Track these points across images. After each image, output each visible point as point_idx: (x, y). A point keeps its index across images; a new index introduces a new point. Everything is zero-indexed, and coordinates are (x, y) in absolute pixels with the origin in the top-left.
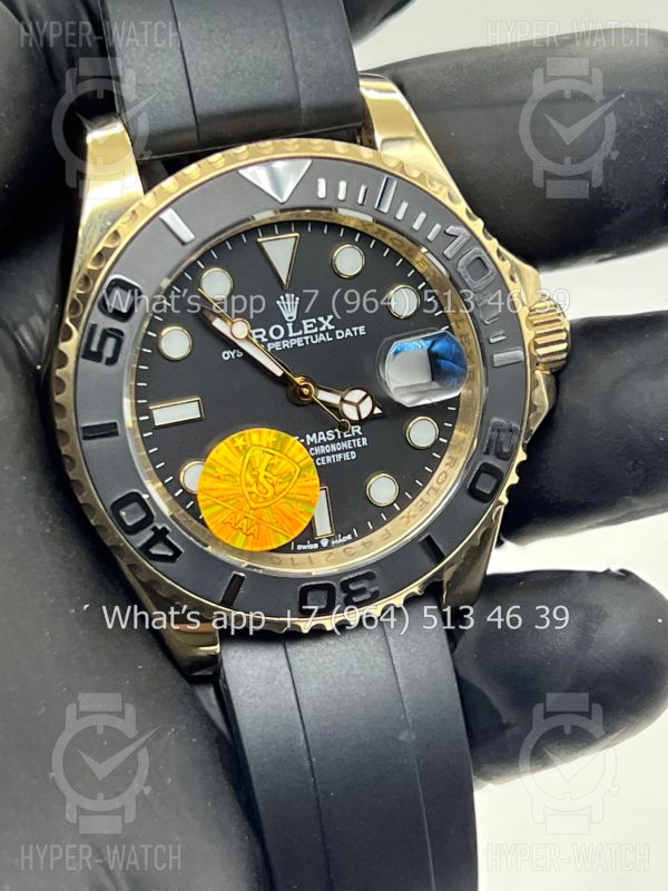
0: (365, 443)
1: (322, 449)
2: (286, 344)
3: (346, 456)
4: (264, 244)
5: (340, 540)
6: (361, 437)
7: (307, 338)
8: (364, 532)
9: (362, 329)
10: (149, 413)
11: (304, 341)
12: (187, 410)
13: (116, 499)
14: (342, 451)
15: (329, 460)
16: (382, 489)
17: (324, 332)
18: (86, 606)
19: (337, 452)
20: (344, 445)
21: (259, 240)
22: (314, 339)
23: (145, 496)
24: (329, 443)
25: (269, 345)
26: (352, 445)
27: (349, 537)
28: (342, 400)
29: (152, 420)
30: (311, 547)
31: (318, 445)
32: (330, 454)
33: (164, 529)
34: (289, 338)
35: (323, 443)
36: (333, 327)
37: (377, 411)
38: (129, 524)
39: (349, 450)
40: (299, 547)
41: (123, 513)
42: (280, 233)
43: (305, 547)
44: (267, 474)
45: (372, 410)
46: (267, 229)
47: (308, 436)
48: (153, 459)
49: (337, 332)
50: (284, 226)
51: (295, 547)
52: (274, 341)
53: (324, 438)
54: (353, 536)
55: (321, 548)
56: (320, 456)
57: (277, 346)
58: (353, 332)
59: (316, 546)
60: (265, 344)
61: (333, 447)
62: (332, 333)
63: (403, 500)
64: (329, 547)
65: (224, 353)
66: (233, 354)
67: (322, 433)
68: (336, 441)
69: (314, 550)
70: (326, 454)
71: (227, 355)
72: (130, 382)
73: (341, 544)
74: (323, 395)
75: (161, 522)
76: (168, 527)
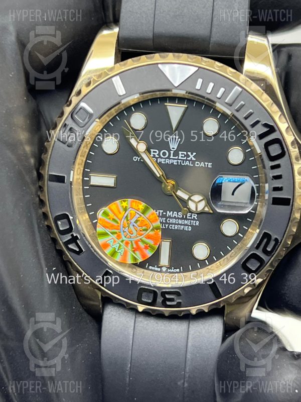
0: (197, 224)
1: (174, 221)
2: (168, 161)
3: (186, 228)
4: (168, 107)
5: (173, 270)
6: (196, 220)
7: (179, 161)
8: (186, 270)
9: (210, 164)
10: (89, 177)
11: (178, 162)
12: (108, 181)
13: (57, 215)
14: (184, 225)
15: (176, 228)
16: (201, 251)
17: (189, 161)
18: (54, 269)
19: (181, 225)
20: (186, 222)
21: (165, 104)
22: (183, 163)
23: (71, 218)
24: (178, 218)
25: (159, 159)
26: (191, 223)
27: (178, 270)
28: (189, 199)
29: (89, 181)
30: (156, 269)
31: (172, 218)
32: (178, 224)
33: (77, 236)
34: (170, 159)
35: (175, 218)
36: (195, 159)
37: (206, 209)
38: (61, 229)
39: (189, 226)
40: (150, 267)
41: (59, 223)
42: (178, 103)
43: (153, 268)
44: (135, 224)
45: (204, 208)
46: (173, 99)
47: (168, 212)
48: (86, 201)
49: (196, 162)
50: (181, 100)
51: (148, 267)
52: (162, 158)
53: (176, 215)
54: (180, 270)
55: (161, 271)
56: (172, 224)
57: (163, 161)
58: (205, 165)
59: (159, 269)
60: (157, 158)
61: (180, 222)
62: (193, 162)
63: (210, 260)
64: (166, 272)
65: (134, 157)
66: (139, 159)
67: (176, 213)
68: (182, 219)
69: (157, 271)
70: (175, 224)
71: (135, 159)
72: (82, 158)
73: (173, 273)
74: (180, 193)
75: (76, 233)
76: (79, 236)
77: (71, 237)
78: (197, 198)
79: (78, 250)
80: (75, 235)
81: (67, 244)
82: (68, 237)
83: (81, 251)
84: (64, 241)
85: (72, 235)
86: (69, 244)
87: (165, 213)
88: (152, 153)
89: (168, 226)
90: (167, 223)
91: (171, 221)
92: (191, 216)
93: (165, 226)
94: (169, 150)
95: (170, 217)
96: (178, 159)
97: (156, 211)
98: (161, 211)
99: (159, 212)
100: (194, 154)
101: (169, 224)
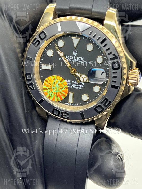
0: (84, 87)
1: (75, 85)
3: (79, 88)
4: (73, 38)
5: (74, 105)
6: (84, 85)
7: (77, 61)
8: (79, 105)
14: (79, 87)
15: (76, 88)
16: (85, 98)
17: (81, 61)
19: (78, 87)
20: (79, 86)
21: (72, 37)
22: (79, 62)
23: (32, 75)
24: (77, 84)
25: (69, 60)
26: (81, 86)
27: (76, 105)
28: (81, 76)
31: (74, 84)
32: (76, 86)
34: (73, 60)
35: (75, 84)
36: (83, 60)
37: (87, 81)
39: (80, 87)
40: (65, 103)
41: (27, 76)
43: (66, 104)
46: (75, 35)
47: (72, 81)
50: (78, 36)
52: (70, 59)
54: (77, 105)
55: (69, 105)
56: (74, 86)
57: (71, 60)
60: (68, 59)
61: (77, 85)
63: (89, 101)
64: (72, 105)
67: (75, 82)
68: (78, 84)
69: (68, 105)
70: (75, 86)
71: (60, 59)
72: (39, 58)
73: (74, 106)
74: (77, 74)
75: (33, 82)
76: (33, 83)
77: (31, 83)
78: (84, 76)
79: (32, 88)
80: (32, 82)
81: (29, 85)
82: (30, 83)
83: (33, 89)
84: (28, 84)
85: (31, 82)
86: (30, 85)
87: (71, 82)
88: (66, 57)
89: (72, 87)
90: (72, 86)
91: (74, 85)
92: (81, 84)
93: (71, 87)
94: (73, 56)
95: (73, 83)
96: (77, 60)
97: (68, 81)
98: (70, 81)
99: (69, 81)
100: (83, 58)
101: (73, 86)
